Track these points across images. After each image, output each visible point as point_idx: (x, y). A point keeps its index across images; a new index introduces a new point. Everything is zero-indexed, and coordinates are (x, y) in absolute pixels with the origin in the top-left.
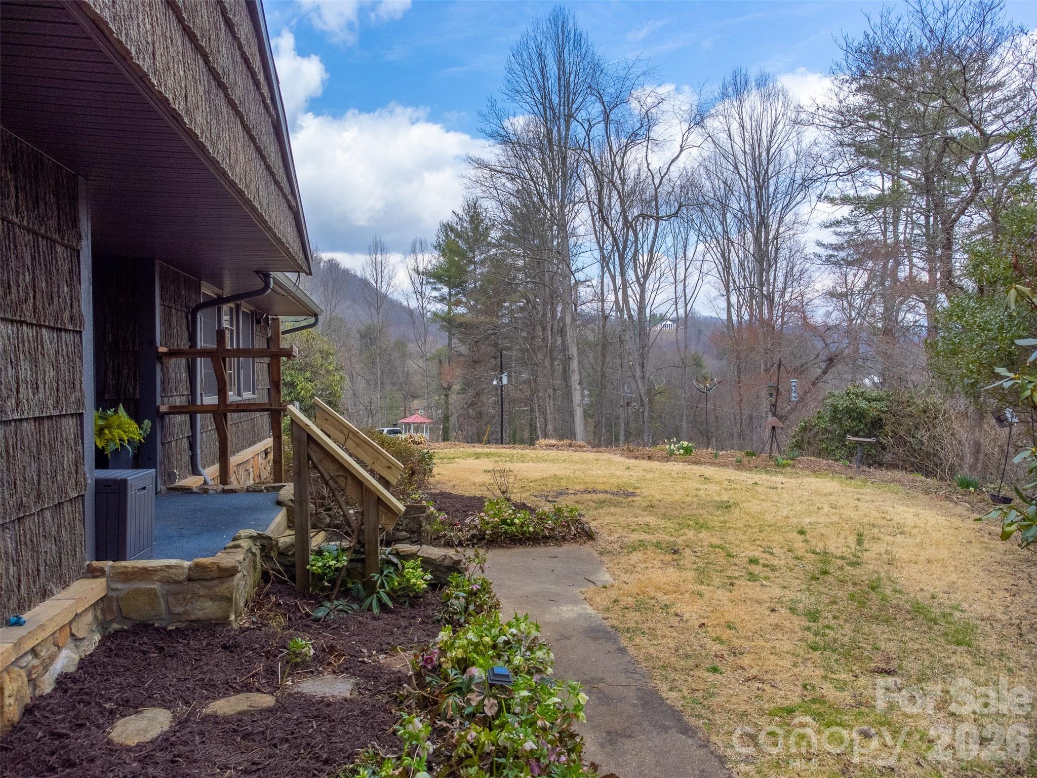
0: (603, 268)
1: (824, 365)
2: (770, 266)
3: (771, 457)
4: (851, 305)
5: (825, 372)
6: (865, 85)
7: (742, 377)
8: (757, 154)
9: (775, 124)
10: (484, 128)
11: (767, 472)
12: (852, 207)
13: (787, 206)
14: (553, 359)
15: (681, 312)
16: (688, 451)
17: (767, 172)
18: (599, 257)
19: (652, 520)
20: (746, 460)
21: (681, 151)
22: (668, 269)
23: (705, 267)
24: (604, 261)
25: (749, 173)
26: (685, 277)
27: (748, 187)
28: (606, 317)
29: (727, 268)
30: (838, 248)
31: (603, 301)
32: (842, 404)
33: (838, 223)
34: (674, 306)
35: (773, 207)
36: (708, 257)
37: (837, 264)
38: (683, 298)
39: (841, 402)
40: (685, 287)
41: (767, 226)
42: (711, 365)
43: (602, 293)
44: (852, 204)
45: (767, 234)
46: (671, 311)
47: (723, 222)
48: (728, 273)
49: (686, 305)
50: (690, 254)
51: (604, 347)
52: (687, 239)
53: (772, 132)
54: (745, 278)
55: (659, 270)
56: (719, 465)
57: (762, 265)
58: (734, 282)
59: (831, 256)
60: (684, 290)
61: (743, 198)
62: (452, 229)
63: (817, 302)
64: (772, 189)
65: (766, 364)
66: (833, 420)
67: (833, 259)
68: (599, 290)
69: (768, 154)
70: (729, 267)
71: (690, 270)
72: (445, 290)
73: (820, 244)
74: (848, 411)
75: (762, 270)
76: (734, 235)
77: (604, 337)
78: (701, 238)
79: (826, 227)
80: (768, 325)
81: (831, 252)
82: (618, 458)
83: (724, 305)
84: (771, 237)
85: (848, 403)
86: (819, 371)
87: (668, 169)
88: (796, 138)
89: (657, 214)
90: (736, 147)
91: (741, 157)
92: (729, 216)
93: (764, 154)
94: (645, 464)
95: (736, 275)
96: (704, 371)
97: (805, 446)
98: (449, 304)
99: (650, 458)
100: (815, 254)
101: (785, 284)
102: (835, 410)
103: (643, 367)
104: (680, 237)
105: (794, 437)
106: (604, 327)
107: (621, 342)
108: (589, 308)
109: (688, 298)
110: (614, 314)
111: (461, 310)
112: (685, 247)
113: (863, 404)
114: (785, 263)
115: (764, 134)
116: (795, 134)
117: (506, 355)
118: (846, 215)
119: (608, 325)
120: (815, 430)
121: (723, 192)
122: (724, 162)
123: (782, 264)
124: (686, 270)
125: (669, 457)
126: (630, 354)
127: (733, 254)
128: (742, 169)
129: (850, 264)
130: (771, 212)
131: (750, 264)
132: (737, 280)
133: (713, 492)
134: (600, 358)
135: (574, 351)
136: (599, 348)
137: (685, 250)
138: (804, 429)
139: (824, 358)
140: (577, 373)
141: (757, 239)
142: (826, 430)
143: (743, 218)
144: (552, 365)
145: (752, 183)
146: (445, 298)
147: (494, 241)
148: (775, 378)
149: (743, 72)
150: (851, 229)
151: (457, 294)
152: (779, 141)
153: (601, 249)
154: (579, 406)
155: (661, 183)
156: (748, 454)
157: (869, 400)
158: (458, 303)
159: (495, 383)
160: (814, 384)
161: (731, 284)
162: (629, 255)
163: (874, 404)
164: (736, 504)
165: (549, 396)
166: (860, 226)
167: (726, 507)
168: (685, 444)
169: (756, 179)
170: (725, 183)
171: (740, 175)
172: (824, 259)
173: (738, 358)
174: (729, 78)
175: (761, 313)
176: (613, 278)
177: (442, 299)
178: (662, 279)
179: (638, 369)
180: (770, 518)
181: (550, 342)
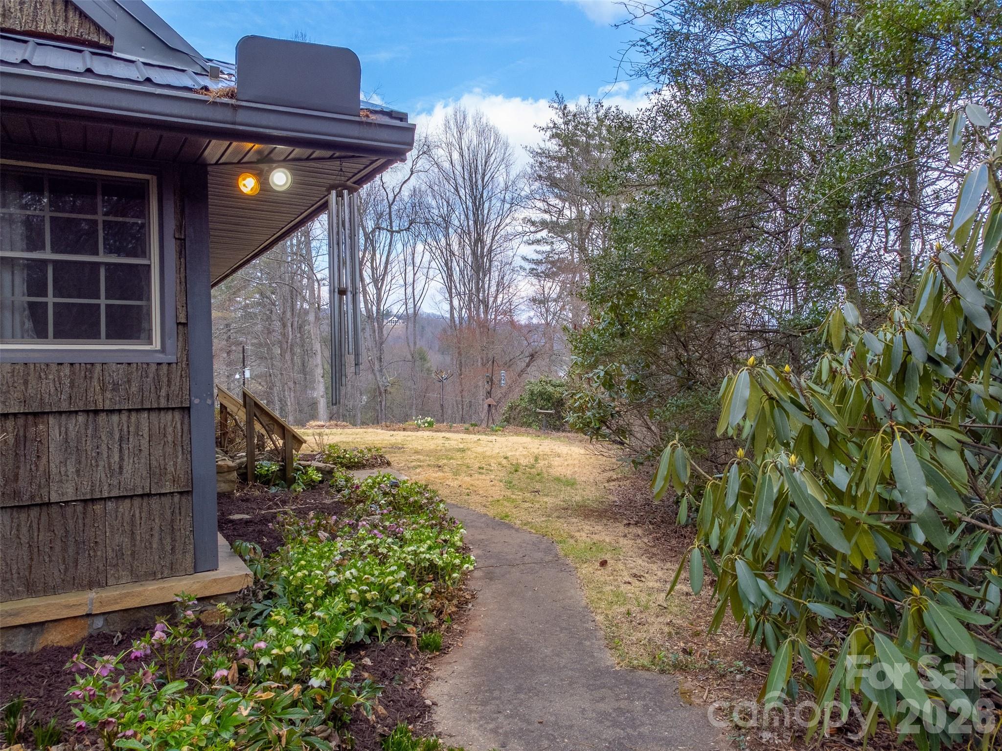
1: (527, 360)
2: (485, 275)
3: (487, 426)
4: (547, 311)
5: (528, 366)
6: (556, 133)
7: (463, 369)
8: (474, 180)
9: (488, 156)
11: (486, 434)
12: (548, 230)
13: (499, 226)
14: (293, 354)
15: (411, 311)
16: (430, 424)
17: (482, 196)
19: (421, 458)
20: (471, 428)
21: (412, 174)
22: (398, 273)
25: (468, 197)
26: (414, 281)
27: (467, 208)
29: (450, 275)
30: (538, 262)
32: (537, 389)
33: (538, 242)
34: (404, 306)
35: (487, 226)
36: (433, 264)
37: (537, 276)
38: (412, 300)
39: (536, 387)
40: (413, 290)
41: (482, 242)
42: (435, 359)
44: (549, 227)
45: (483, 248)
47: (447, 236)
48: (451, 280)
49: (415, 305)
50: (417, 261)
52: (415, 247)
53: (486, 163)
54: (464, 284)
56: (454, 432)
57: (478, 275)
58: (456, 287)
59: (533, 269)
60: (413, 292)
61: (463, 217)
63: (522, 307)
64: (486, 212)
65: (482, 359)
66: (531, 401)
67: (534, 272)
69: (483, 181)
70: (452, 275)
71: (418, 275)
73: (524, 259)
74: (541, 394)
75: (478, 279)
76: (455, 247)
78: (427, 247)
79: (529, 244)
80: (484, 325)
81: (534, 266)
82: (379, 431)
83: (447, 307)
84: (485, 250)
85: (541, 388)
86: (524, 365)
87: (401, 189)
88: (505, 170)
89: (391, 228)
90: (456, 172)
91: (460, 181)
92: (450, 230)
93: (480, 182)
94: (402, 433)
95: (457, 281)
96: (429, 365)
97: (512, 421)
99: (404, 430)
100: (521, 267)
101: (498, 291)
102: (532, 393)
103: (381, 361)
104: (409, 246)
105: (504, 414)
109: (417, 299)
112: (413, 254)
113: (550, 389)
114: (497, 273)
115: (479, 162)
116: (504, 166)
118: (544, 236)
120: (519, 408)
121: (445, 209)
122: (446, 183)
123: (495, 274)
124: (415, 274)
125: (418, 428)
126: (369, 350)
127: (455, 264)
128: (462, 192)
129: (547, 276)
130: (486, 229)
131: (469, 271)
132: (458, 285)
133: (453, 444)
135: (317, 347)
137: (413, 257)
138: (511, 408)
139: (527, 354)
140: (320, 367)
141: (474, 253)
142: (526, 409)
143: (463, 233)
144: (292, 359)
145: (470, 204)
148: (490, 371)
149: (462, 109)
150: (547, 248)
152: (492, 171)
154: (322, 397)
155: (394, 201)
156: (472, 425)
157: (555, 386)
159: (237, 376)
160: (519, 376)
161: (454, 291)
163: (558, 389)
164: (468, 449)
165: (290, 389)
166: (555, 246)
167: (463, 450)
168: (429, 419)
169: (474, 203)
170: (448, 202)
171: (460, 197)
172: (528, 271)
173: (460, 354)
175: (478, 314)
178: (393, 282)
180: (488, 454)
181: (290, 338)
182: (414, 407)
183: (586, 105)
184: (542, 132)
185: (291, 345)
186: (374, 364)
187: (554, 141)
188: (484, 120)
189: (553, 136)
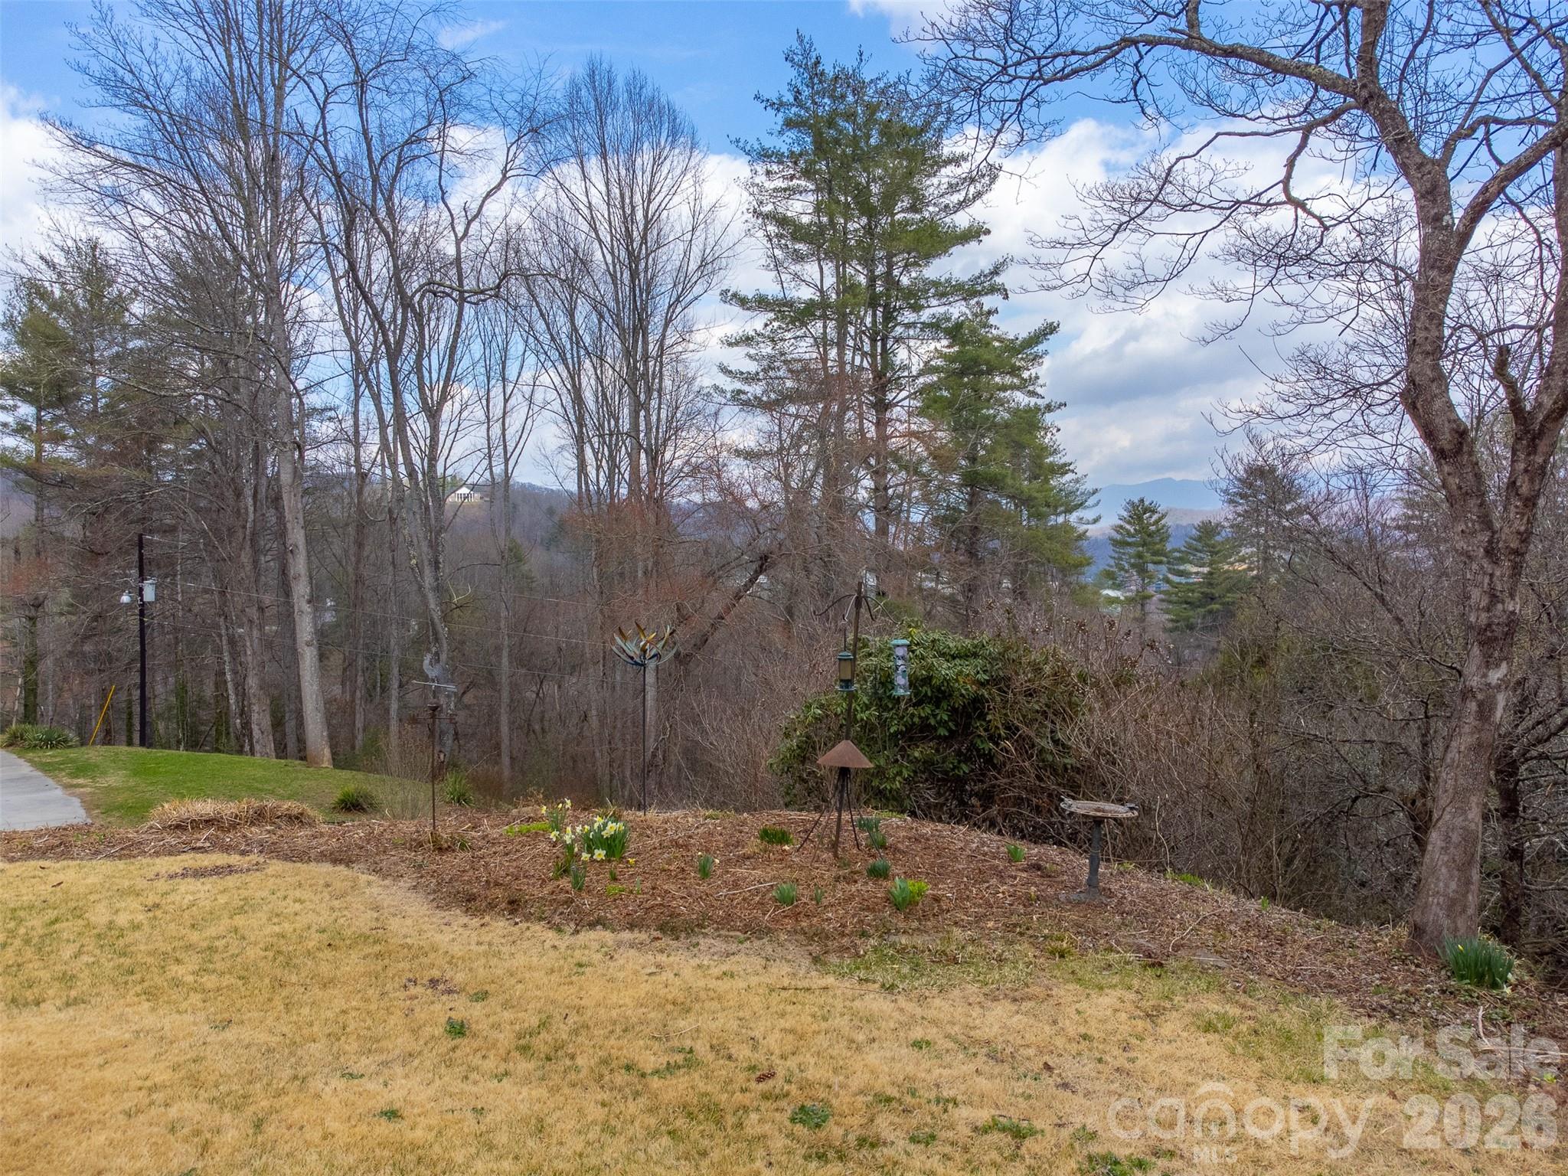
0: (357, 386)
1: (752, 568)
10: (84, 62)
12: (772, 315)
13: (677, 302)
14: (256, 551)
15: (498, 473)
18: (348, 366)
21: (504, 178)
23: (539, 397)
24: (360, 370)
26: (505, 413)
28: (363, 476)
30: (750, 378)
31: (357, 446)
33: (747, 340)
34: (486, 462)
36: (544, 379)
37: (748, 405)
38: (500, 449)
40: (504, 430)
41: (645, 330)
42: (536, 558)
43: (357, 432)
44: (772, 310)
45: (646, 345)
46: (480, 470)
49: (507, 460)
50: (512, 372)
51: (360, 528)
52: (506, 350)
55: (457, 398)
59: (739, 392)
60: (504, 434)
62: (44, 295)
67: (742, 396)
68: (348, 423)
69: (646, 211)
71: (512, 402)
72: (26, 411)
73: (725, 370)
77: (360, 511)
79: (730, 344)
81: (740, 385)
84: (651, 349)
87: (481, 206)
88: (692, 189)
93: (640, 209)
96: (526, 568)
98: (39, 441)
100: (716, 388)
103: (437, 568)
104: (494, 344)
106: (360, 492)
107: (393, 520)
108: (330, 457)
109: (510, 449)
110: (378, 471)
111: (63, 452)
112: (504, 363)
117: (151, 542)
118: (759, 327)
119: (367, 490)
123: (669, 397)
124: (506, 401)
126: (411, 544)
128: (603, 229)
129: (764, 405)
134: (353, 550)
135: (297, 536)
136: (351, 530)
137: (504, 368)
140: (305, 579)
141: (629, 353)
144: (255, 562)
146: (29, 428)
147: (134, 321)
149: (605, 66)
150: (770, 349)
151: (57, 419)
152: (662, 195)
153: (354, 346)
154: (308, 644)
155: (465, 234)
158: (58, 438)
159: (125, 599)
162: (406, 366)
165: (251, 621)
171: (601, 242)
172: (729, 396)
174: (582, 72)
176: (376, 398)
177: (22, 429)
178: (465, 414)
179: (428, 572)
181: (251, 517)
182: (505, 653)
183: (855, 64)
184: (771, 112)
185: (253, 534)
186: (421, 573)
187: (791, 135)
188: (647, 92)
189: (789, 124)
